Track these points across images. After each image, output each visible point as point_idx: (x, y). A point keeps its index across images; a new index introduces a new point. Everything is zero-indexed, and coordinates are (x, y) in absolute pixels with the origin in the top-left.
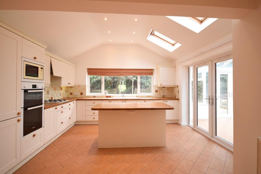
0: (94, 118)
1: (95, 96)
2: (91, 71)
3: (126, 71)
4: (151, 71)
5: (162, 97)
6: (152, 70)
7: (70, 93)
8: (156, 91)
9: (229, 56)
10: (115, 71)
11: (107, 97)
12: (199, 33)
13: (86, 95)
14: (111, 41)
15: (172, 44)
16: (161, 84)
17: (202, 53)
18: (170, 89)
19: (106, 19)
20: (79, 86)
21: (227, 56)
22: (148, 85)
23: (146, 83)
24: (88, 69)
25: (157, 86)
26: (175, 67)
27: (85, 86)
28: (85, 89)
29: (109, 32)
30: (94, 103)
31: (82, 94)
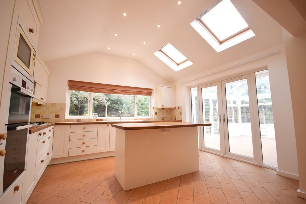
0: (83, 151)
1: (80, 120)
2: (74, 85)
3: (122, 89)
4: (149, 91)
5: (161, 119)
6: (151, 89)
7: (36, 115)
8: (156, 113)
9: (242, 76)
10: (110, 88)
11: (97, 120)
12: (220, 52)
13: (65, 118)
14: (109, 48)
15: (176, 64)
16: (163, 105)
17: (214, 73)
18: (169, 111)
19: (125, 14)
20: (53, 105)
21: (240, 77)
22: (124, 111)
23: (122, 109)
24: (70, 81)
25: (157, 107)
26: (175, 88)
27: (65, 104)
28: (63, 109)
29: (116, 35)
30: (84, 128)
31: (57, 116)
